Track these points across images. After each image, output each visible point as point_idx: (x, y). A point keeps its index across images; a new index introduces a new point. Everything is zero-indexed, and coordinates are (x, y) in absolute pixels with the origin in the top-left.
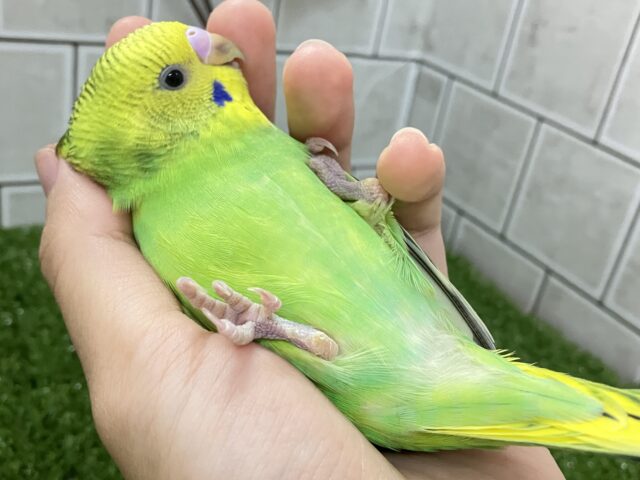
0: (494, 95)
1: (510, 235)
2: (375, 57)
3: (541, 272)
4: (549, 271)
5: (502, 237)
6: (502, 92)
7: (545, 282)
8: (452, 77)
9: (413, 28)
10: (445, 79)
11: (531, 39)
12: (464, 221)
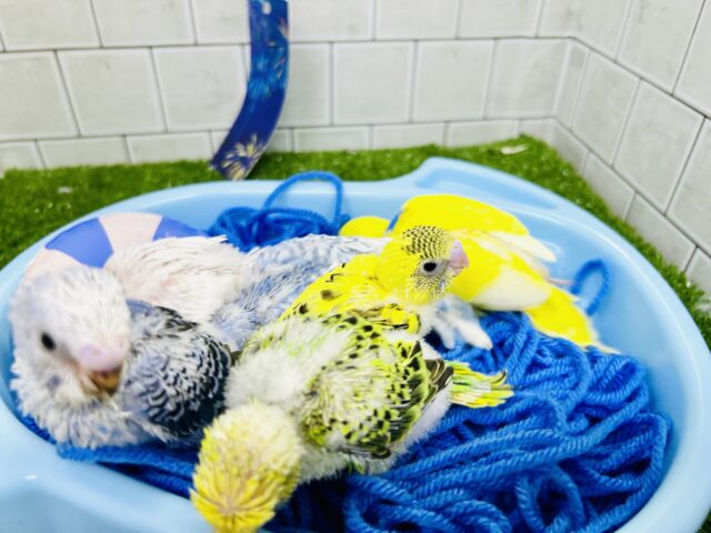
0: (615, 62)
1: (617, 167)
2: (537, 37)
3: (633, 192)
4: (637, 192)
5: (612, 168)
6: (620, 60)
7: (634, 198)
8: (592, 49)
9: (569, 14)
10: (587, 50)
11: (640, 19)
12: (592, 156)
